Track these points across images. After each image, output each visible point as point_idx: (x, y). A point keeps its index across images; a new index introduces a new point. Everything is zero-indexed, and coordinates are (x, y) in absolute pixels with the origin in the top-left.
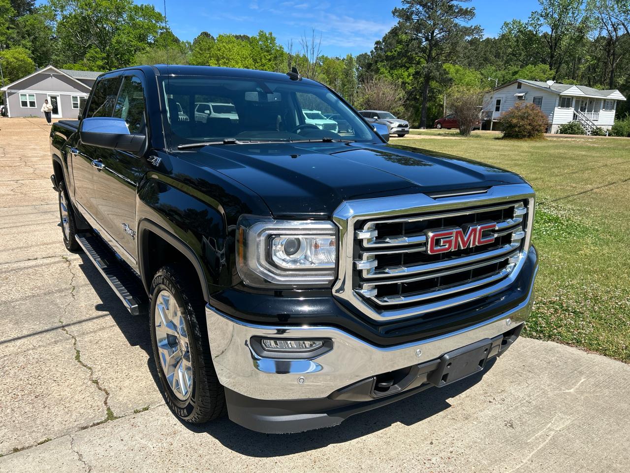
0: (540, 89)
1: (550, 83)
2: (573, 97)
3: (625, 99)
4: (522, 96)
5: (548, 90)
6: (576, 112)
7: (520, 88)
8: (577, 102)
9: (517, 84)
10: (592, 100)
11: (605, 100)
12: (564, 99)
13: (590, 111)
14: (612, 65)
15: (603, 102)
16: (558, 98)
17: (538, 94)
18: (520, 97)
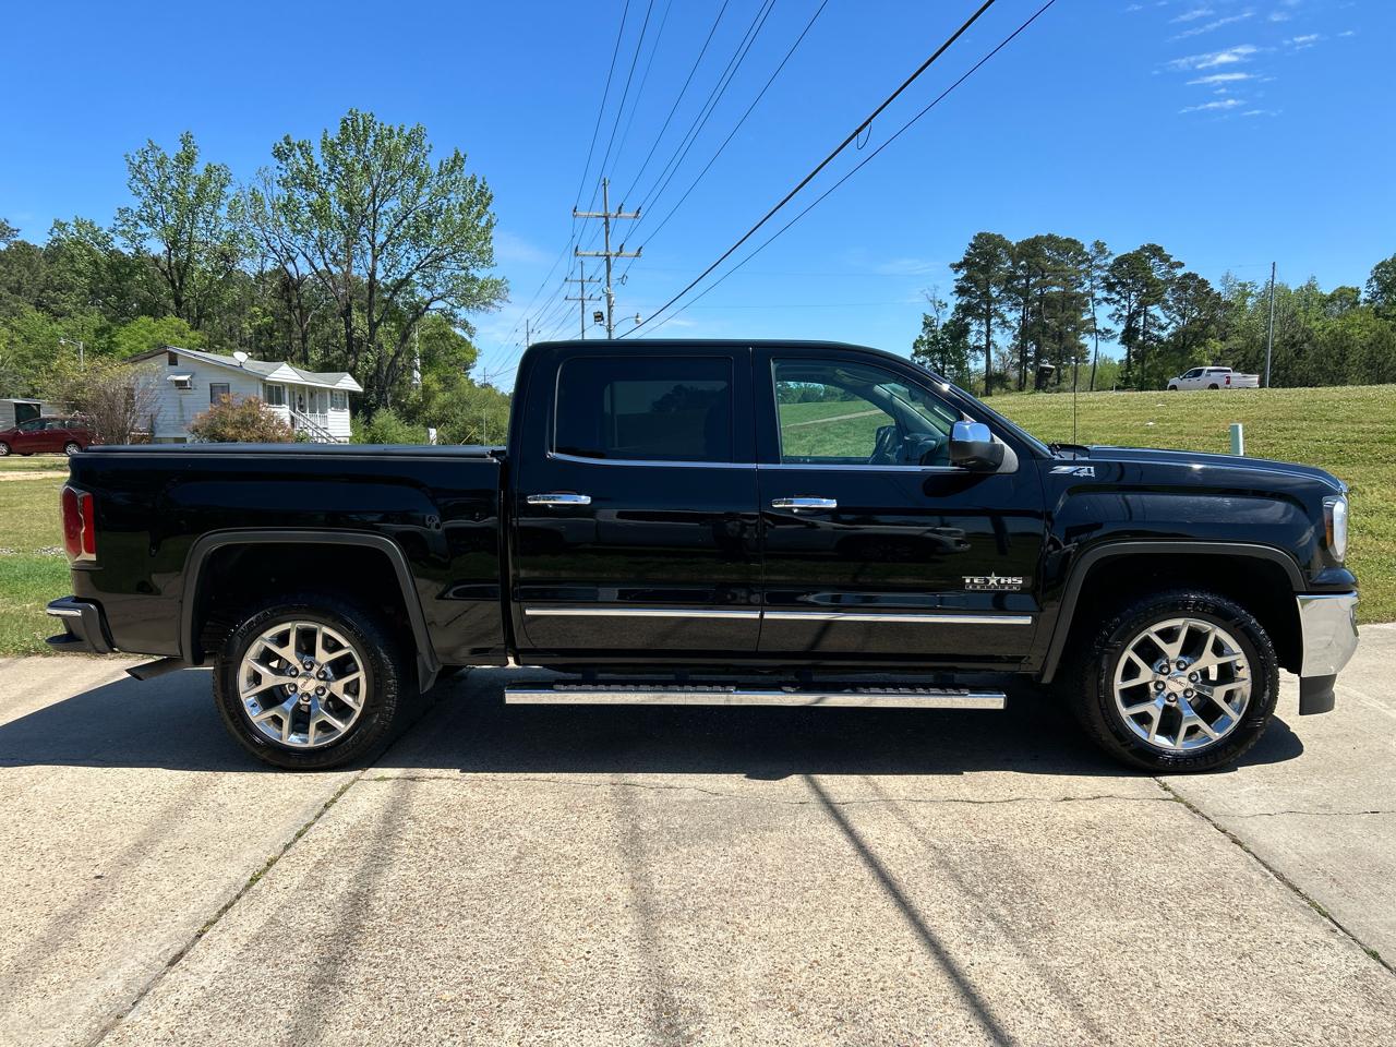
0: (221, 368)
1: (240, 357)
2: (284, 385)
3: (361, 390)
4: (185, 382)
5: (238, 370)
6: (293, 414)
7: (176, 364)
8: (292, 394)
9: (166, 356)
10: (313, 391)
11: (331, 391)
12: (271, 387)
13: (313, 411)
14: (301, 326)
15: (328, 394)
16: (261, 387)
17: (219, 379)
18: (181, 384)
